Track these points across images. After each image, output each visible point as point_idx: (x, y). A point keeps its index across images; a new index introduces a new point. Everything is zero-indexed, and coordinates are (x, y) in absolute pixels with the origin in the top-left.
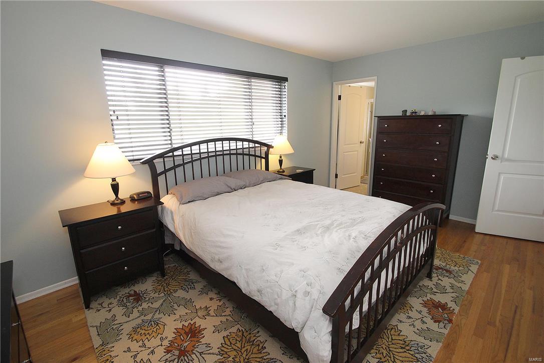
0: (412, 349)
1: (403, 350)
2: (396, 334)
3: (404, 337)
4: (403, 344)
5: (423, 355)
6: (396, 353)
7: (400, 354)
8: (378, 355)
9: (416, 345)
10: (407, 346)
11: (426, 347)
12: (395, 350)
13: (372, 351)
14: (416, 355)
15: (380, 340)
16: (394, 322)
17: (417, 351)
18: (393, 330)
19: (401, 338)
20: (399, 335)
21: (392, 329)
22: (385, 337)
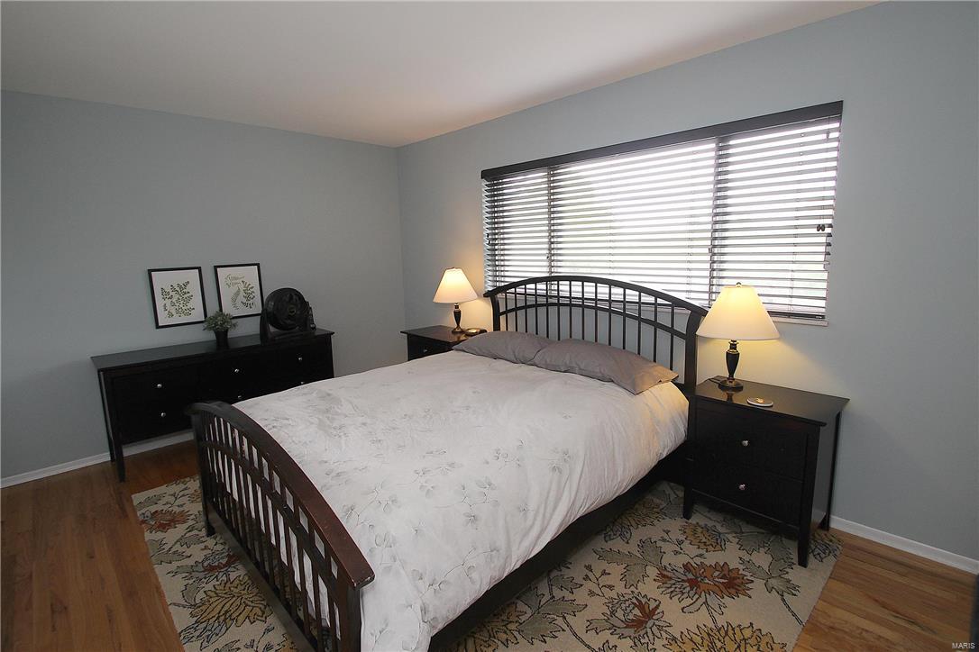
0: (216, 624)
1: (223, 612)
2: (252, 615)
3: (239, 624)
4: (230, 616)
5: (198, 633)
6: (224, 602)
7: (219, 607)
8: (237, 582)
9: (217, 631)
10: (225, 620)
11: (205, 644)
12: (230, 602)
13: (247, 578)
14: (204, 625)
15: (256, 591)
16: (272, 620)
17: (209, 628)
18: (260, 613)
19: (241, 618)
20: (248, 617)
21: (263, 613)
22: (256, 598)
